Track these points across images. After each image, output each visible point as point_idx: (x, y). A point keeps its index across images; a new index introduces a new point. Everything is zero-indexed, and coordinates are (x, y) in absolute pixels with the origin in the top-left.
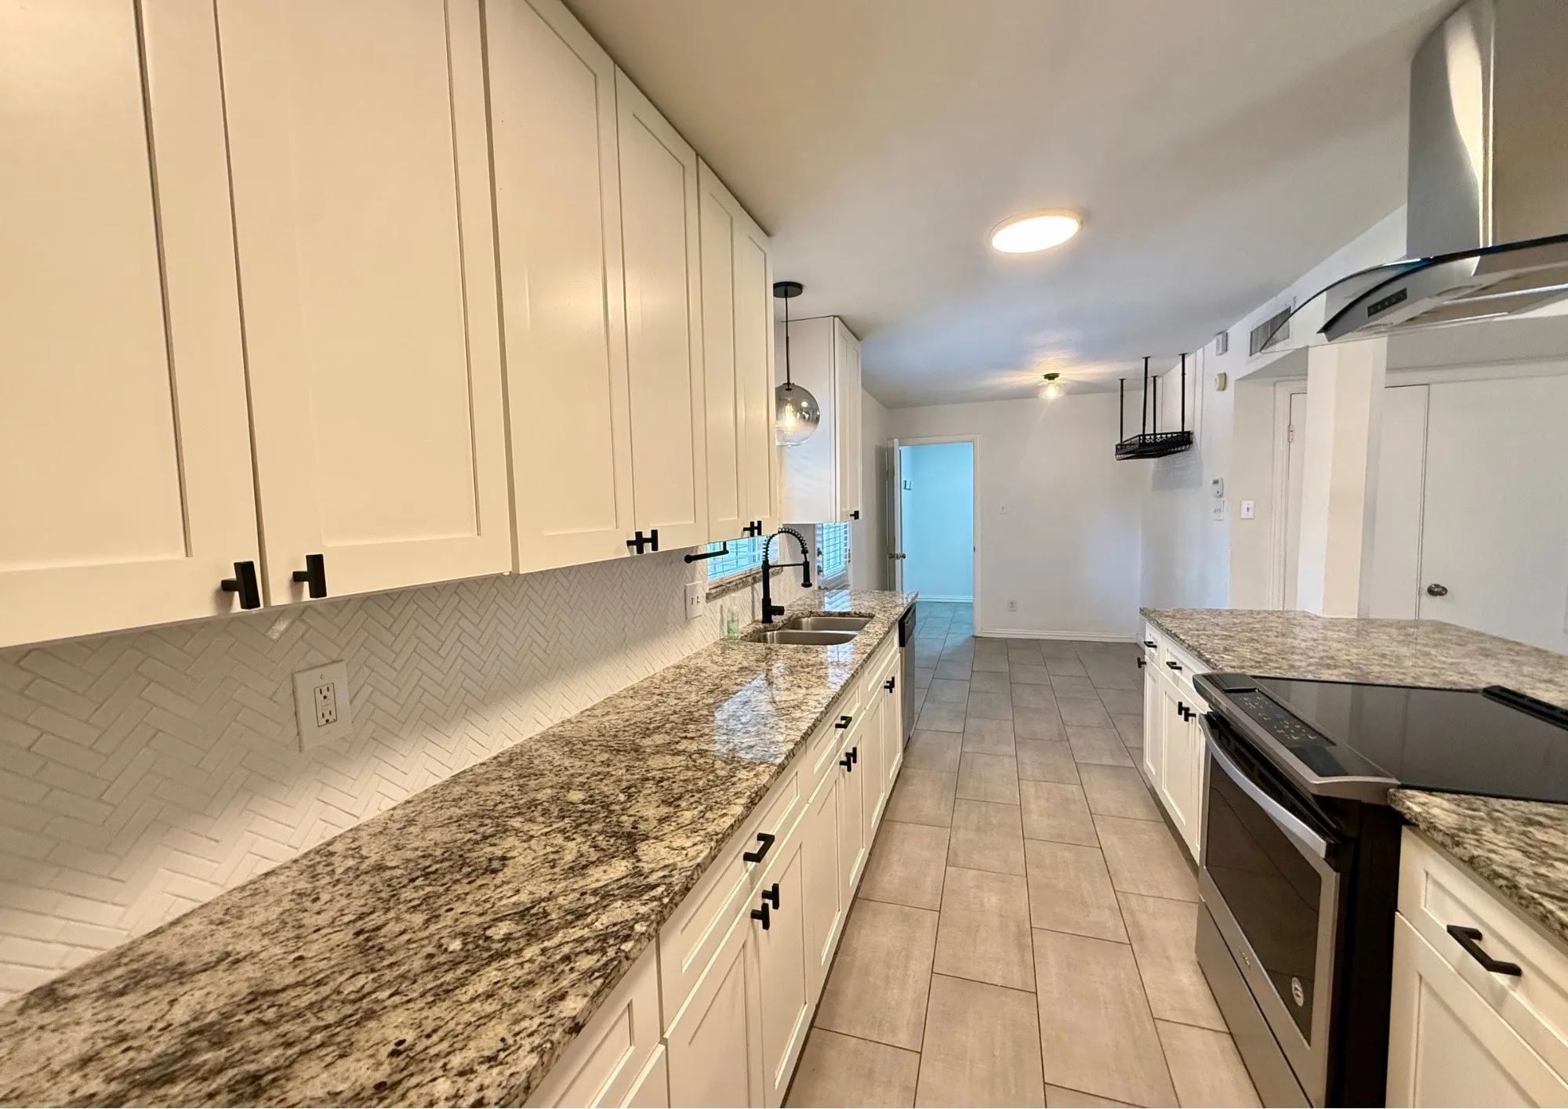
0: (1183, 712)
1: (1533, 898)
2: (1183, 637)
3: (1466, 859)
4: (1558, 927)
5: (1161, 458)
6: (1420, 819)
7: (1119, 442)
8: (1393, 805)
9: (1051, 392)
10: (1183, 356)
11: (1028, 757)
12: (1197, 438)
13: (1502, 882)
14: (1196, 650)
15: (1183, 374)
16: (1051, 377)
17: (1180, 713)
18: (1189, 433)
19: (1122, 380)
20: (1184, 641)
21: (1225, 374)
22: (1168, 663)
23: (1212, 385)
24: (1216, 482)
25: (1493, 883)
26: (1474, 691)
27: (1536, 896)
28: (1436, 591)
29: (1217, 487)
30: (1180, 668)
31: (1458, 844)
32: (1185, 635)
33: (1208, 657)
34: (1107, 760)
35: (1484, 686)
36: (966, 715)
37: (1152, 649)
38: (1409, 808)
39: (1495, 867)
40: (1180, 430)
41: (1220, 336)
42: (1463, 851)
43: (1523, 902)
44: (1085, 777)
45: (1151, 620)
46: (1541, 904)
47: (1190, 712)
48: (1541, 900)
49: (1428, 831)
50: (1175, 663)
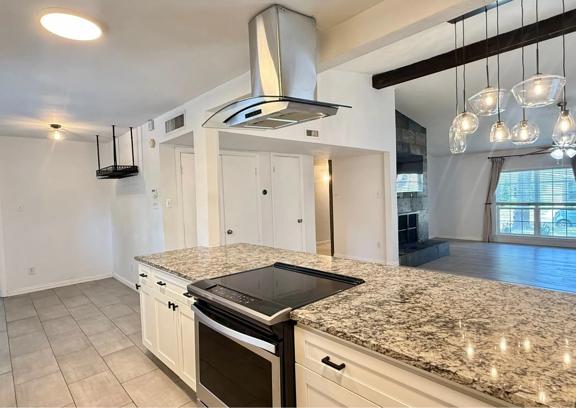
0: (172, 306)
1: (352, 336)
2: (167, 268)
3: (325, 330)
4: (361, 343)
5: (120, 179)
6: (305, 320)
7: (98, 169)
8: (292, 319)
9: (57, 136)
10: (131, 128)
11: (69, 367)
12: (140, 169)
13: (340, 334)
14: (177, 273)
15: (132, 138)
16: (56, 127)
17: (170, 307)
18: (136, 167)
19: (97, 136)
20: (168, 270)
21: (154, 140)
22: (158, 283)
23: (148, 145)
24: (153, 191)
25: (336, 336)
26: (272, 266)
27: (352, 334)
28: (230, 232)
29: (154, 193)
30: (165, 284)
31: (321, 326)
32: (167, 266)
33: (185, 275)
34: (120, 348)
35: (273, 263)
36: (11, 356)
37: (145, 278)
38: (300, 318)
39: (337, 329)
40: (132, 165)
41: (151, 122)
42: (324, 327)
43: (348, 339)
44: (110, 363)
45: (143, 261)
46: (355, 337)
47: (175, 305)
48: (354, 336)
49: (308, 324)
50: (161, 282)
